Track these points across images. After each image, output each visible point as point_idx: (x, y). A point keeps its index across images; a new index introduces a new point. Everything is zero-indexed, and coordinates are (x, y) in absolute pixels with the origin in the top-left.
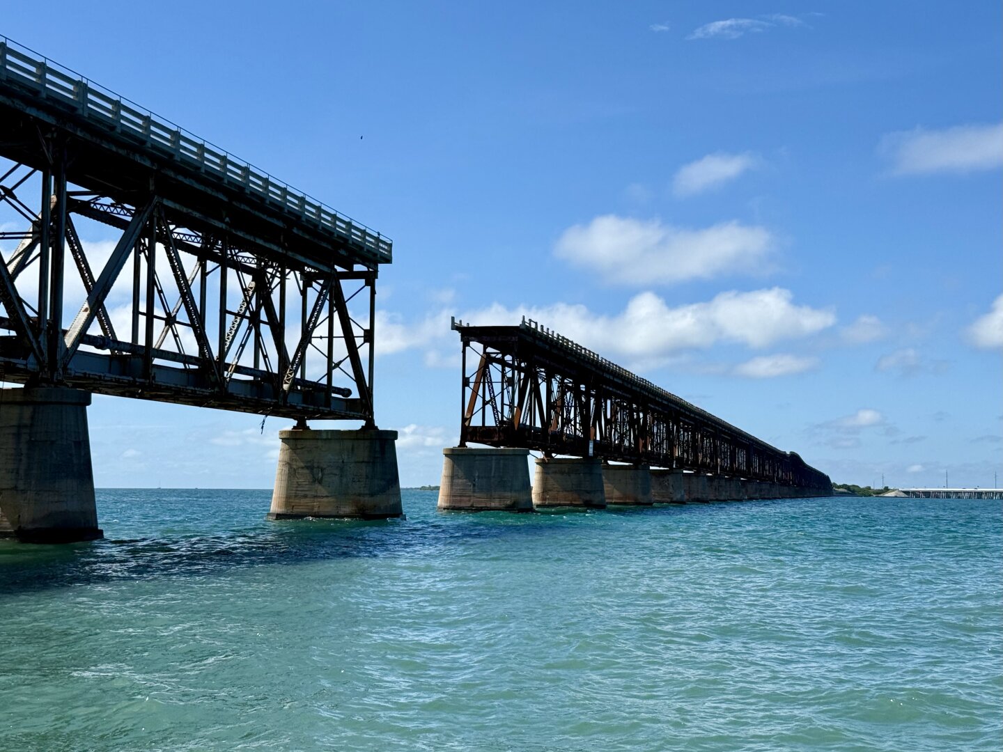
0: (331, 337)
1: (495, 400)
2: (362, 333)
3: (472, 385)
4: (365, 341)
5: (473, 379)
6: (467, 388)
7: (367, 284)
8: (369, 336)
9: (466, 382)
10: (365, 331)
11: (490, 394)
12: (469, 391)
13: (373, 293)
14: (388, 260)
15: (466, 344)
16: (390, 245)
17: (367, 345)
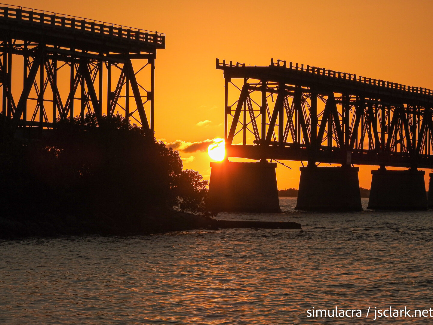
0: (127, 97)
1: (255, 121)
2: (146, 94)
3: (233, 113)
4: (148, 99)
5: (234, 108)
6: (228, 115)
7: (149, 62)
8: (151, 96)
9: (228, 110)
10: (148, 93)
11: (251, 116)
12: (230, 119)
13: (153, 68)
14: (163, 46)
15: (228, 80)
16: (163, 38)
17: (150, 102)
